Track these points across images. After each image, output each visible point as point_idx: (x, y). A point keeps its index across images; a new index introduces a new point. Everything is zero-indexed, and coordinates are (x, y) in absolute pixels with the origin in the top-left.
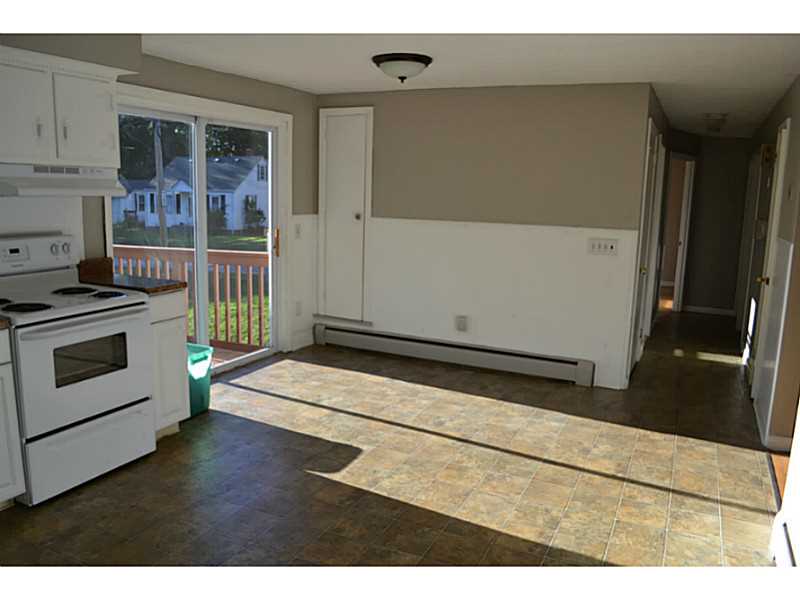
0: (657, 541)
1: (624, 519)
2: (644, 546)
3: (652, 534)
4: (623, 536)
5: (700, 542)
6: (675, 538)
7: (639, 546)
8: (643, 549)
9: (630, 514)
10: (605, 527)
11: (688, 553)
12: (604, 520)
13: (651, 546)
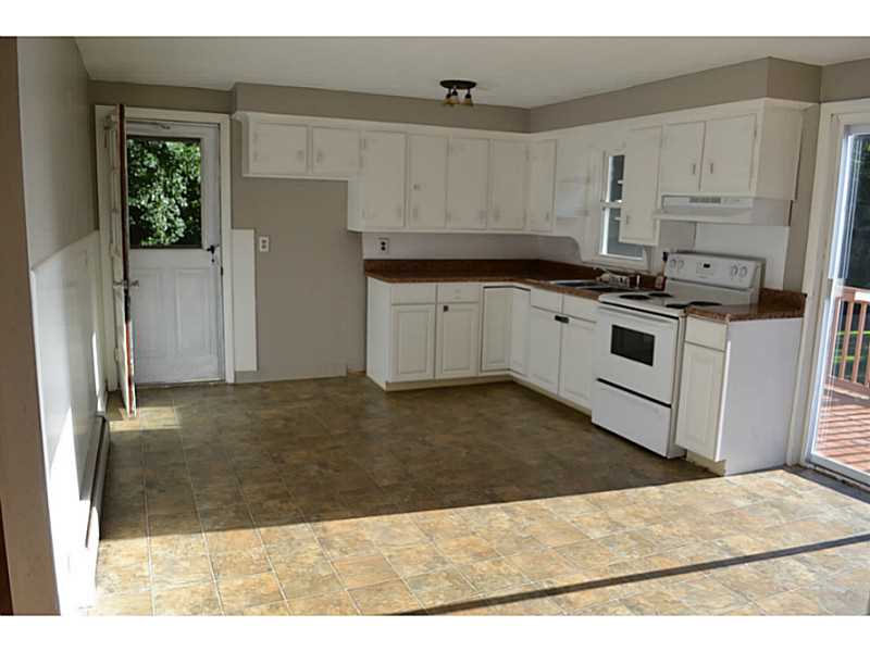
0: (221, 565)
1: (264, 575)
2: (230, 555)
3: (228, 571)
4: (255, 557)
5: (176, 581)
6: (203, 575)
7: (235, 553)
8: (230, 552)
9: (261, 583)
10: (278, 559)
11: (186, 564)
12: (283, 566)
13: (225, 558)
